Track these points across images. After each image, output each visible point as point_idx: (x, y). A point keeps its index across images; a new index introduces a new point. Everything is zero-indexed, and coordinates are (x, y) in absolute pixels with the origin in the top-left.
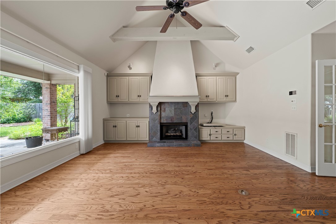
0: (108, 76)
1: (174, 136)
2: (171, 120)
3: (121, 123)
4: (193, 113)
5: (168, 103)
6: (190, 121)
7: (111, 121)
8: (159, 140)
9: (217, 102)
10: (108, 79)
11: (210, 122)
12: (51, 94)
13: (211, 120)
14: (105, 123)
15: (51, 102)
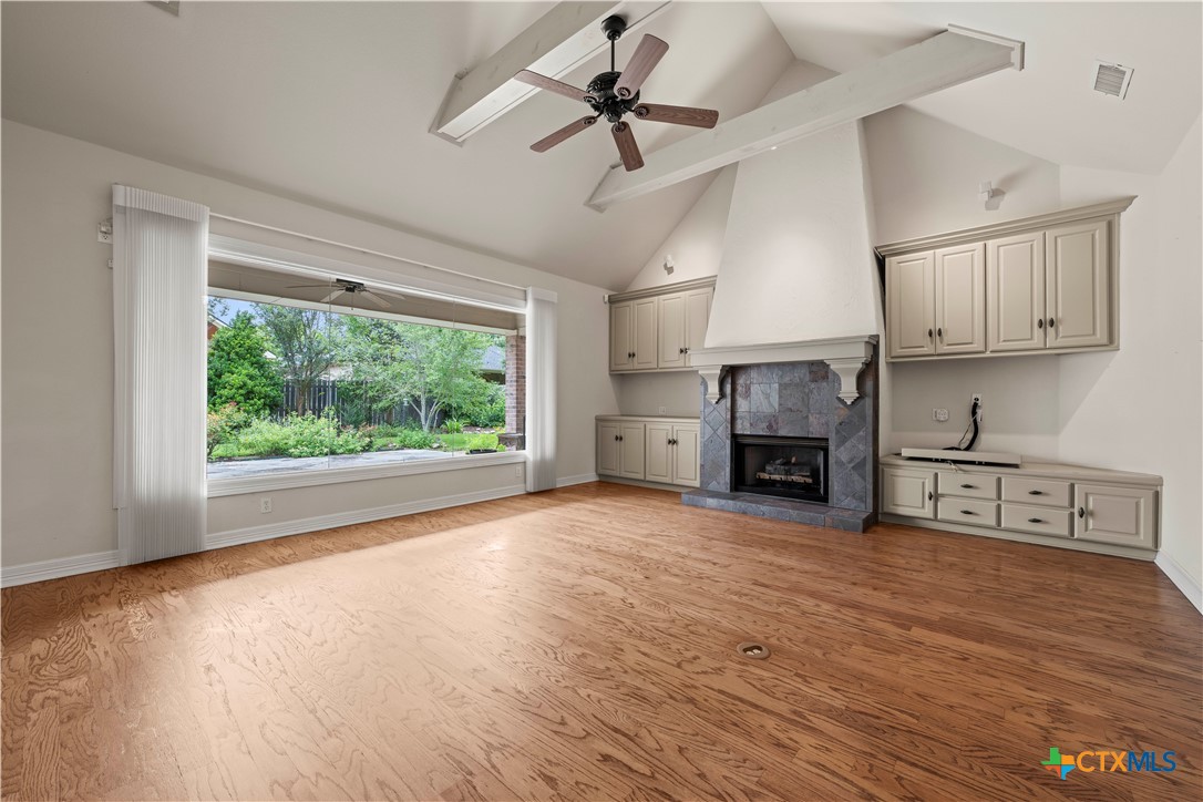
0: (612, 301)
1: (783, 483)
2: (770, 427)
3: (633, 431)
4: (849, 403)
5: (758, 366)
6: (838, 432)
7: (613, 424)
8: (728, 491)
9: (988, 354)
10: (613, 310)
11: (964, 446)
12: (517, 359)
13: (970, 436)
14: (600, 429)
15: (518, 377)
